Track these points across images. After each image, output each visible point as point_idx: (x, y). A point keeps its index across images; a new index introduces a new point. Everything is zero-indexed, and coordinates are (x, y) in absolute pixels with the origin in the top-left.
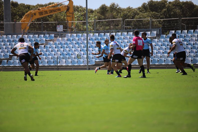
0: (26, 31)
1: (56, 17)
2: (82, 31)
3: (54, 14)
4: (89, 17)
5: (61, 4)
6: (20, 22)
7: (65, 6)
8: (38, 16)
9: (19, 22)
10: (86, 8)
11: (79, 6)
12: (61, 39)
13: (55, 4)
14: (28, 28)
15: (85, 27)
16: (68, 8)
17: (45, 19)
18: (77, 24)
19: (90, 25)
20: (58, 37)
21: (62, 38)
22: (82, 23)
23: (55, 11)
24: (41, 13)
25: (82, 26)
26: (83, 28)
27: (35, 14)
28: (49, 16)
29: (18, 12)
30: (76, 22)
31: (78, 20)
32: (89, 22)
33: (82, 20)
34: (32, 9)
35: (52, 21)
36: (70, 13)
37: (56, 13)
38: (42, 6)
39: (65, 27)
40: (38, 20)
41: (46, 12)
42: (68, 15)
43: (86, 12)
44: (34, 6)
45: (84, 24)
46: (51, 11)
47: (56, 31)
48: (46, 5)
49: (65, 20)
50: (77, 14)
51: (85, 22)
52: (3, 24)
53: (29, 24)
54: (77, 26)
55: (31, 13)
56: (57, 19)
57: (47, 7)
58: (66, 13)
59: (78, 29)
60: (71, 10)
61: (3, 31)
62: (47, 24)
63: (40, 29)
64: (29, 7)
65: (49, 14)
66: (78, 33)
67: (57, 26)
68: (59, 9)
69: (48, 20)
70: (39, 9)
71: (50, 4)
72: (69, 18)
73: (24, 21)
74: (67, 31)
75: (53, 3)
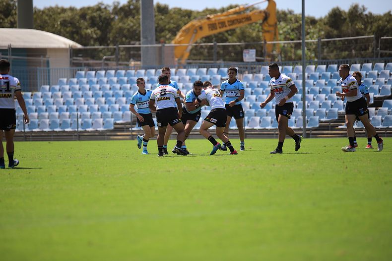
0: (183, 61)
1: (243, 33)
2: (294, 60)
3: (238, 28)
4: (308, 33)
5: (252, 8)
6: (173, 44)
7: (261, 12)
8: (207, 32)
9: (169, 43)
10: (301, 16)
11: (287, 11)
12: (250, 76)
13: (240, 9)
14: (187, 55)
15: (300, 52)
16: (266, 16)
17: (221, 38)
18: (284, 46)
19: (309, 50)
20: (247, 72)
21: (253, 75)
22: (293, 45)
23: (239, 21)
24: (212, 26)
25: (293, 50)
26: (295, 54)
27: (201, 28)
28: (227, 31)
29: (169, 23)
30: (282, 43)
31: (286, 39)
32: (307, 43)
33: (292, 40)
34: (195, 18)
35: (233, 42)
36: (270, 26)
37: (241, 25)
38: (214, 11)
39: (260, 53)
40: (208, 39)
41: (223, 24)
42: (266, 28)
43: (301, 22)
44: (198, 13)
45: (298, 46)
46: (232, 22)
47: (242, 60)
48: (223, 10)
49: (258, 38)
50: (283, 27)
51: (300, 43)
52: (139, 49)
53: (190, 48)
54: (284, 51)
55: (193, 26)
56: (243, 36)
57: (225, 13)
58: (261, 24)
59: (285, 57)
60: (271, 20)
61: (140, 61)
62: (224, 47)
63: (210, 57)
64: (189, 14)
65: (228, 28)
66: (285, 64)
67: (245, 51)
68: (248, 18)
69: (226, 40)
70: (209, 18)
71: (231, 7)
72: (267, 36)
73: (180, 42)
74: (263, 61)
75: (236, 6)
